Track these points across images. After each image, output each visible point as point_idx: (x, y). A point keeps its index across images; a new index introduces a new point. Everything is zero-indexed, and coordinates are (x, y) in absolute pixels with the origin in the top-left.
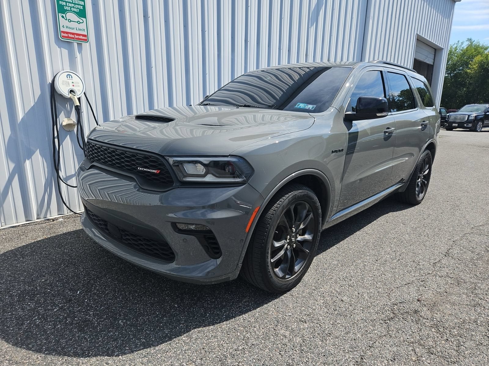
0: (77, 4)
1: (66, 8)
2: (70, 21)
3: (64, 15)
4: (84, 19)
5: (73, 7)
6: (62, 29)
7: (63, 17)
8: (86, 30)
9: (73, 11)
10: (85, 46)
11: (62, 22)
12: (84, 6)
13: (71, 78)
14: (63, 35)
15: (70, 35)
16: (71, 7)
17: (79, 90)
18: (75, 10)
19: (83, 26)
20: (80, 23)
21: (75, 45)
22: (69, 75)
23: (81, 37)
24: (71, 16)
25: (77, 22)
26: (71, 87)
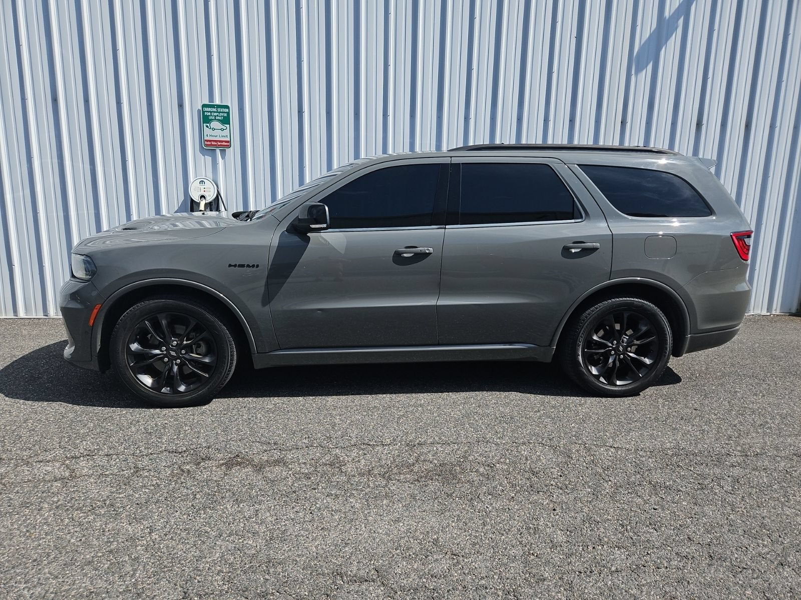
0: (221, 112)
1: (211, 118)
2: (214, 129)
3: (208, 125)
4: (228, 126)
5: (218, 116)
6: (206, 138)
7: (207, 126)
8: (229, 137)
9: (217, 120)
10: (229, 152)
11: (207, 131)
12: (228, 113)
13: (203, 184)
14: (206, 143)
15: (213, 143)
16: (215, 116)
17: (209, 196)
18: (219, 118)
19: (226, 132)
20: (224, 130)
21: (218, 151)
22: (202, 181)
23: (224, 144)
24: (215, 124)
25: (221, 129)
26: (202, 193)
